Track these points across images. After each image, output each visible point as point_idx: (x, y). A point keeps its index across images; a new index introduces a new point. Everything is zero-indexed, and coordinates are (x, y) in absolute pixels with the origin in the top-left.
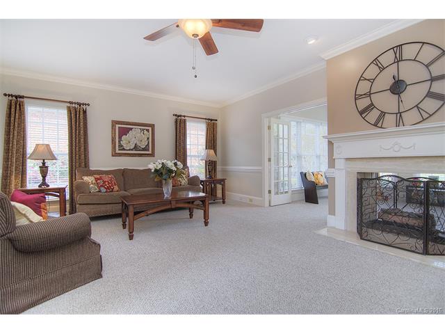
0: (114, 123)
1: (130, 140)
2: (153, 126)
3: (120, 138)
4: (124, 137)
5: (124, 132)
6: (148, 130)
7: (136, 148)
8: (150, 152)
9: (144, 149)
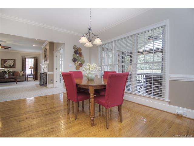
0: (2, 60)
1: (7, 64)
2: (15, 60)
3: (4, 63)
4: (5, 63)
5: (5, 62)
6: (13, 61)
7: (9, 66)
8: (14, 67)
9: (12, 66)
